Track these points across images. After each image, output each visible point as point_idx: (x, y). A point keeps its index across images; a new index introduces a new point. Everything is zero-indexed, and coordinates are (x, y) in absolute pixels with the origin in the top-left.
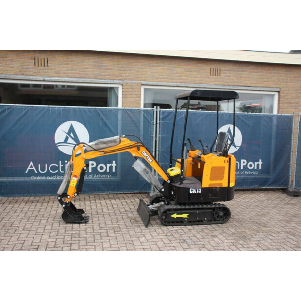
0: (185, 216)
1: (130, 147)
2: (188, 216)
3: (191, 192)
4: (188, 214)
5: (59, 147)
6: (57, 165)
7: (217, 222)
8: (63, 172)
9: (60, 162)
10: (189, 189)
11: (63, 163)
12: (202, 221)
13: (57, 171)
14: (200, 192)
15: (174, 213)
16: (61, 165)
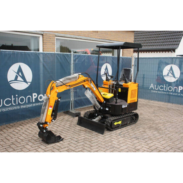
0: (120, 123)
1: (84, 81)
2: (121, 122)
3: (123, 107)
4: (121, 121)
5: (11, 85)
6: (10, 99)
7: (132, 123)
8: (15, 104)
9: (13, 96)
10: (122, 105)
11: (15, 97)
12: (126, 124)
13: (11, 104)
14: (126, 106)
15: (115, 122)
16: (13, 99)
